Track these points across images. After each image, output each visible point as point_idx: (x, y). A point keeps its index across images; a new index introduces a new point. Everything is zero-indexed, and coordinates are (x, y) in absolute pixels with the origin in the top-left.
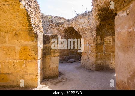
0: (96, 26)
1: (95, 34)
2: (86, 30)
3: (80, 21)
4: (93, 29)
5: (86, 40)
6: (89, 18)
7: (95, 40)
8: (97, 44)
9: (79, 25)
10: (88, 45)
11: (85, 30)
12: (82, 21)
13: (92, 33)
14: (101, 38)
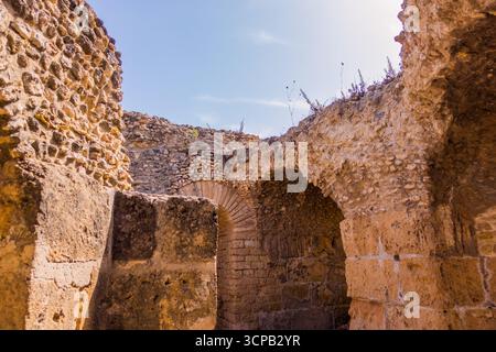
0: (427, 150)
1: (421, 195)
2: (364, 174)
3: (332, 135)
4: (410, 167)
5: (369, 231)
6: (379, 116)
7: (429, 230)
8: (440, 254)
9: (326, 155)
10: (383, 257)
11: (359, 175)
12: (344, 131)
13: (406, 192)
14: (457, 216)
